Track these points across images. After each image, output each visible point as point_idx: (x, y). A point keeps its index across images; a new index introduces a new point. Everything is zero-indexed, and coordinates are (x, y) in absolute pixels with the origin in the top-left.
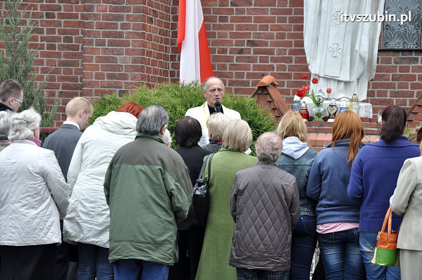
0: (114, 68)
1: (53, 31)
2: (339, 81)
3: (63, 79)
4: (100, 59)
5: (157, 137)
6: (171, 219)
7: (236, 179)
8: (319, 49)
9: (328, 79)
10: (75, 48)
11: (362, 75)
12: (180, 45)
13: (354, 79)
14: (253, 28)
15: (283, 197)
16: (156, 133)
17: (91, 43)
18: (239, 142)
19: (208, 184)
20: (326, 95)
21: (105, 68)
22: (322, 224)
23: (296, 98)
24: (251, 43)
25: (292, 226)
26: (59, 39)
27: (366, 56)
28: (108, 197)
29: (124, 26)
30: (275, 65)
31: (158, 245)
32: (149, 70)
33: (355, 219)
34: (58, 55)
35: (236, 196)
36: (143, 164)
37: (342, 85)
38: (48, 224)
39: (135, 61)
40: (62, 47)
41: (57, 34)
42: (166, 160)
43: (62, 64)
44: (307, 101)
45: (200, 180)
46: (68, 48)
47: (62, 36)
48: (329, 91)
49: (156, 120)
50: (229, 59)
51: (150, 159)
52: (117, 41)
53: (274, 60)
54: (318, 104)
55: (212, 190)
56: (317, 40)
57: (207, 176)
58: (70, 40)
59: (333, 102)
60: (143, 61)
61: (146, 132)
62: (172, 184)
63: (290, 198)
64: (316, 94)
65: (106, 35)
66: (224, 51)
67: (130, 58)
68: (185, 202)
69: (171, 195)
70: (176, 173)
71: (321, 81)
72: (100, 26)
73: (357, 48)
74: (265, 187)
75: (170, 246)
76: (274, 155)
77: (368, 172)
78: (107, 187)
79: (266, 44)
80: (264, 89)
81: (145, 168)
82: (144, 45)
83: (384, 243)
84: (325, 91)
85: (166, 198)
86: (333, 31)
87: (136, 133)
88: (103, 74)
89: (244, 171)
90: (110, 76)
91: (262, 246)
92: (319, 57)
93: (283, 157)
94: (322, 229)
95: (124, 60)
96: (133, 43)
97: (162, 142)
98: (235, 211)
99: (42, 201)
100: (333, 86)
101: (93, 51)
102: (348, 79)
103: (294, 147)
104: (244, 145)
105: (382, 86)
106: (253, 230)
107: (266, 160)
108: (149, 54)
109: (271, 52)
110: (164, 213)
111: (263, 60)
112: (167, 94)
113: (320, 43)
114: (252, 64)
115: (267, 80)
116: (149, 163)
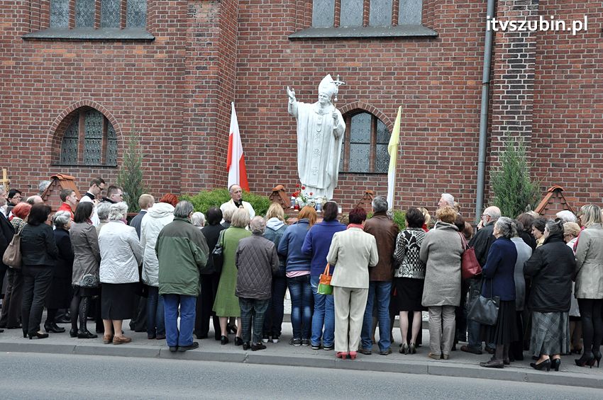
0: (198, 181)
1: (168, 161)
2: (317, 189)
3: (173, 187)
4: (190, 176)
5: (186, 219)
6: (196, 269)
7: (238, 244)
8: (306, 170)
9: (311, 187)
10: (179, 170)
11: (330, 185)
12: (229, 168)
13: (325, 188)
14: (278, 159)
15: (266, 255)
16: (186, 217)
17: (185, 167)
18: (240, 222)
19: (223, 247)
20: (310, 196)
21: (193, 181)
22: (289, 272)
23: (293, 198)
24: (276, 168)
25: (272, 274)
26: (171, 165)
27: (332, 175)
28: (157, 256)
29: (203, 157)
30: (290, 180)
31: (187, 285)
32: (218, 182)
33: (308, 268)
34: (170, 174)
35: (238, 254)
36: (177, 236)
37: (319, 190)
38: (132, 271)
39: (209, 177)
40: (173, 170)
41: (170, 162)
42: (191, 233)
43: (172, 179)
44: (299, 199)
45: (218, 245)
46: (176, 170)
47: (173, 164)
48: (311, 194)
49: (185, 209)
50: (265, 176)
51: (181, 233)
52: (200, 166)
53: (289, 177)
54: (305, 201)
55: (225, 251)
56: (305, 165)
57: (222, 243)
58: (177, 165)
59: (313, 200)
60: (214, 177)
61: (180, 216)
62: (195, 247)
63: (270, 255)
64: (304, 196)
65: (194, 162)
66: (262, 172)
67: (207, 175)
68: (204, 258)
69: (194, 254)
70: (198, 241)
71: (307, 188)
72: (190, 157)
73: (327, 170)
74: (255, 249)
75: (195, 285)
76: (262, 230)
77: (315, 241)
78: (157, 250)
79: (285, 168)
80: (276, 192)
81: (178, 238)
82: (215, 168)
83: (324, 281)
84: (309, 194)
85: (192, 256)
86: (313, 160)
87: (173, 217)
88: (192, 184)
89: (244, 239)
90: (195, 185)
91: (252, 285)
92: (305, 175)
93: (268, 229)
94: (289, 275)
95: (203, 176)
96: (209, 167)
97: (189, 222)
98: (237, 263)
99: (129, 257)
100: (313, 191)
101: (186, 171)
102: (321, 187)
103: (275, 223)
104: (244, 224)
105: (348, 192)
106: (247, 275)
107: (257, 233)
108: (218, 173)
109: (288, 173)
110: (191, 265)
111: (283, 177)
112: (217, 195)
113: (306, 166)
114: (277, 179)
115: (278, 187)
116: (180, 236)
